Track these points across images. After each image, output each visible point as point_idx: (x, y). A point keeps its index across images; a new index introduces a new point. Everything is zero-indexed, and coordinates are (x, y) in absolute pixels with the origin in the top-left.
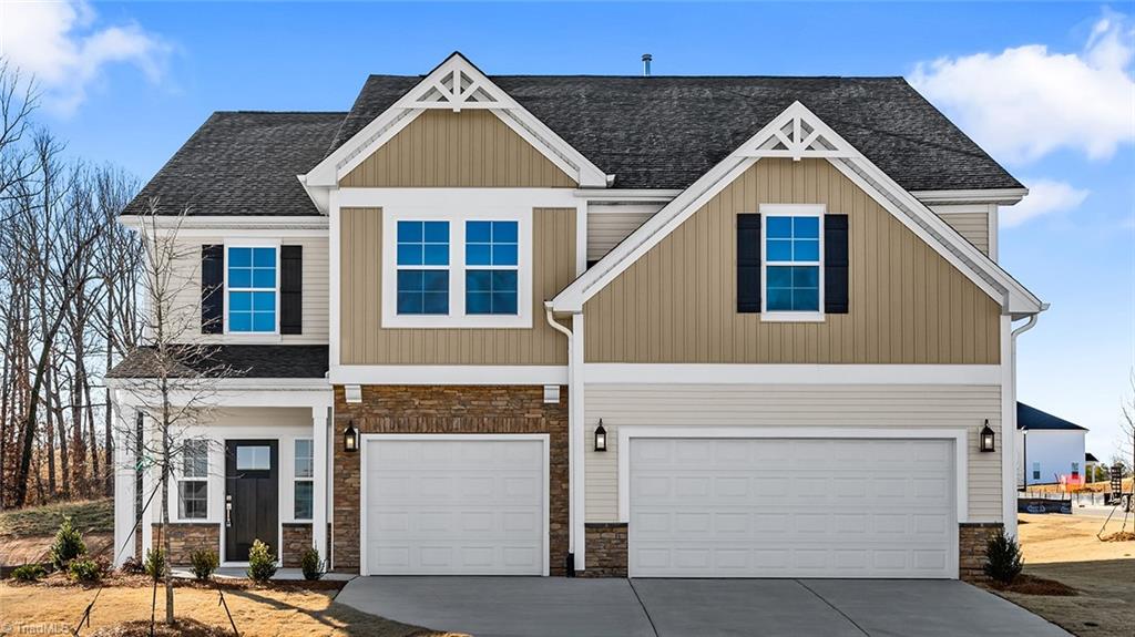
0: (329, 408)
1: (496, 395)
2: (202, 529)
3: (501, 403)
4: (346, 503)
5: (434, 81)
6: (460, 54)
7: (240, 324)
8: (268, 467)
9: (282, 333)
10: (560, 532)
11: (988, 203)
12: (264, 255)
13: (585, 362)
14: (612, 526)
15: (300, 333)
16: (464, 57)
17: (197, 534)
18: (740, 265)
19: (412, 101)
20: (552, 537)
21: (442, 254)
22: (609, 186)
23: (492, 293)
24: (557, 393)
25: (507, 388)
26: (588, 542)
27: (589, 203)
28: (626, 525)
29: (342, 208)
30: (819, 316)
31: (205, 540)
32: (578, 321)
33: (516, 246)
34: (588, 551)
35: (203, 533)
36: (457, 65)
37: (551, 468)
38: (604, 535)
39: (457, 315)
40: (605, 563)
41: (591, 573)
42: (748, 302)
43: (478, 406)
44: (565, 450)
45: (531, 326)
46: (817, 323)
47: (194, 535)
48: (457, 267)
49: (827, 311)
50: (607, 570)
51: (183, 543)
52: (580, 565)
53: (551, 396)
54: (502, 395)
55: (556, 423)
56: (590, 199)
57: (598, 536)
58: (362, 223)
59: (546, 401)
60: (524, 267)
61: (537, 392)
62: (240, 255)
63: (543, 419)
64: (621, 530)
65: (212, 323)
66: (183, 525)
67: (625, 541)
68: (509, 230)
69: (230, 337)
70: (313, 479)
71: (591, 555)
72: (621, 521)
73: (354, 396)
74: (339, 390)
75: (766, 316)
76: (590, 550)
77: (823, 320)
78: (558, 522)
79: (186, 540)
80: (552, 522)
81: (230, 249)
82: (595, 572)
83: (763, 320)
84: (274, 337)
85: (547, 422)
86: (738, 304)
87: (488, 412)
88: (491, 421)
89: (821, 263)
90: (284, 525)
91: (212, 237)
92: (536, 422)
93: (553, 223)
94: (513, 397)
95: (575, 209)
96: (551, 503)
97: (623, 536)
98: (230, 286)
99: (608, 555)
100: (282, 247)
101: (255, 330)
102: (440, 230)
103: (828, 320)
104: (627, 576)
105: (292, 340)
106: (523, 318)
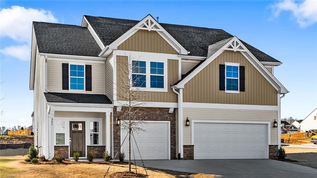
0: (111, 113)
1: (157, 110)
2: (63, 148)
3: (158, 112)
4: (117, 140)
5: (144, 22)
6: (150, 15)
7: (74, 87)
8: (82, 130)
9: (86, 90)
10: (173, 148)
11: (272, 65)
12: (81, 67)
13: (183, 102)
14: (190, 146)
15: (91, 91)
16: (151, 16)
17: (62, 149)
18: (220, 78)
19: (138, 27)
20: (171, 149)
21: (144, 71)
22: (189, 55)
23: (157, 82)
24: (173, 110)
25: (159, 108)
26: (184, 150)
27: (182, 59)
28: (194, 146)
29: (117, 56)
30: (238, 92)
31: (64, 151)
32: (181, 91)
33: (163, 69)
34: (184, 152)
35: (64, 149)
36: (149, 18)
37: (171, 130)
38: (188, 148)
39: (148, 88)
40: (188, 156)
41: (185, 159)
42: (222, 88)
43: (152, 113)
44: (174, 126)
45: (167, 91)
46: (238, 94)
47: (61, 149)
48: (148, 74)
49: (240, 91)
50: (189, 158)
51: (58, 152)
52: (182, 156)
53: (171, 111)
54: (158, 110)
55: (172, 118)
56: (182, 58)
57: (186, 148)
58: (122, 60)
59: (169, 112)
60: (165, 75)
61: (167, 110)
62: (73, 67)
63: (169, 117)
64: (192, 147)
65: (65, 87)
66: (58, 146)
67: (193, 150)
68: (161, 65)
69: (71, 91)
70: (99, 133)
71: (185, 154)
72: (192, 145)
73: (119, 110)
74: (115, 108)
75: (227, 91)
76: (185, 152)
77: (239, 93)
78: (173, 145)
79: (59, 151)
80: (171, 145)
81: (70, 65)
82: (186, 158)
83: (225, 92)
84: (84, 92)
85: (170, 118)
86: (220, 88)
87: (155, 115)
88: (155, 117)
89: (239, 78)
90: (88, 146)
91: (65, 61)
92: (167, 118)
93: (173, 64)
94: (161, 111)
95: (178, 60)
96: (171, 140)
97: (193, 149)
98: (70, 76)
99: (189, 154)
100: (86, 65)
101: (78, 89)
102: (143, 64)
103: (240, 93)
104: (193, 159)
105: (89, 93)
106: (165, 89)
